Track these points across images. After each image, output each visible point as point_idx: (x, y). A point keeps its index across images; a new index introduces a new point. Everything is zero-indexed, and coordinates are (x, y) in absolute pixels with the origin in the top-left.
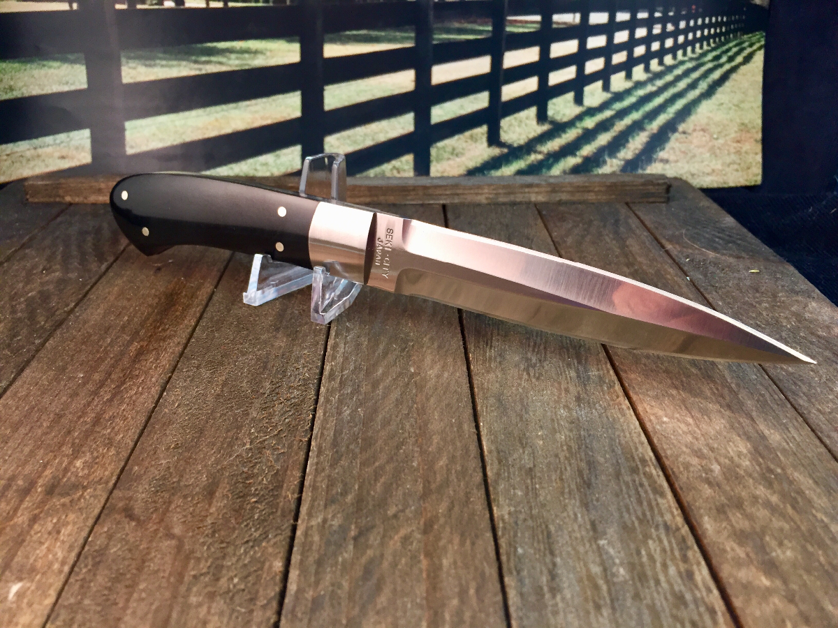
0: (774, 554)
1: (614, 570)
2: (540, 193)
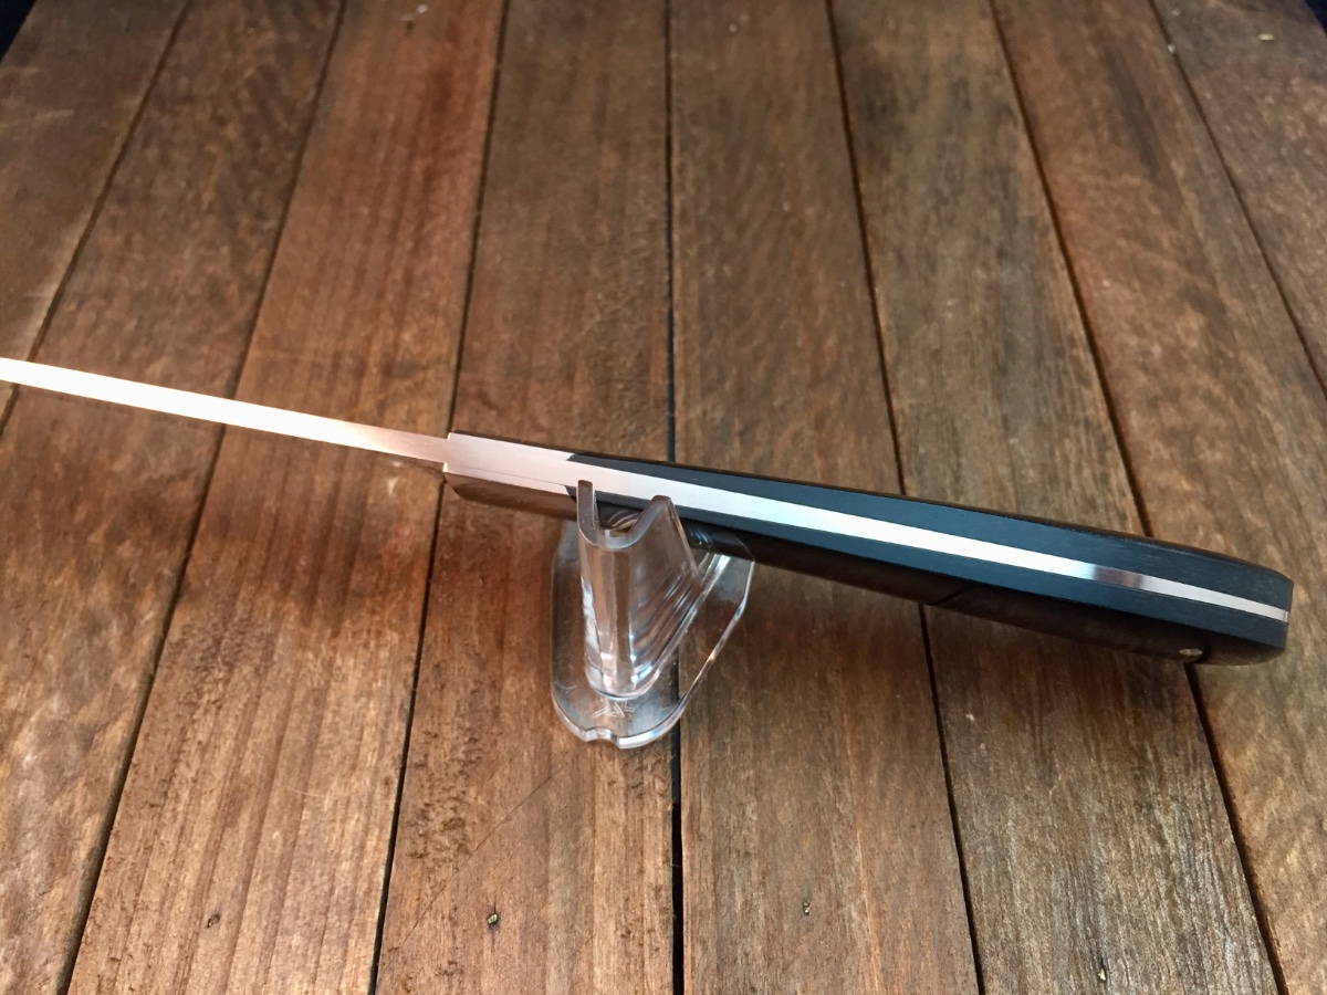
0: (1202, 456)
1: (1023, 472)
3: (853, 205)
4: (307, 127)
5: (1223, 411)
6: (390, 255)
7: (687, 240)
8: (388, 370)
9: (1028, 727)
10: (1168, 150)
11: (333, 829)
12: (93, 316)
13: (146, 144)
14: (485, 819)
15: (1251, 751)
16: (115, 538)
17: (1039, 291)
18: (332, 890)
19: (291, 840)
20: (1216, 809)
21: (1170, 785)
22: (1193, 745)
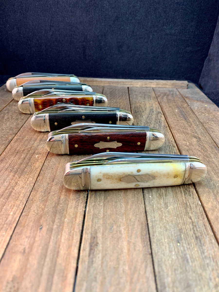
2: (154, 85)
5: (201, 152)
9: (162, 199)
11: (10, 210)
14: (43, 209)
15: (210, 204)
18: (6, 221)
20: (203, 214)
21: (193, 209)
22: (197, 203)
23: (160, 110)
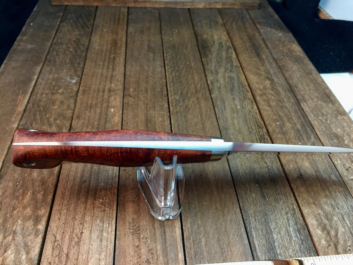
2: (219, 5)
3: (201, 63)
4: (88, 49)
5: (274, 97)
6: (108, 71)
7: (168, 69)
8: (110, 91)
10: (262, 54)
12: (46, 82)
13: (53, 52)
16: (55, 119)
17: (238, 78)
18: (108, 176)
19: (99, 168)
23: (229, 44)
